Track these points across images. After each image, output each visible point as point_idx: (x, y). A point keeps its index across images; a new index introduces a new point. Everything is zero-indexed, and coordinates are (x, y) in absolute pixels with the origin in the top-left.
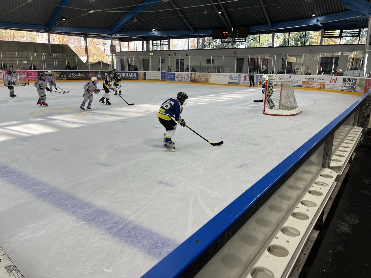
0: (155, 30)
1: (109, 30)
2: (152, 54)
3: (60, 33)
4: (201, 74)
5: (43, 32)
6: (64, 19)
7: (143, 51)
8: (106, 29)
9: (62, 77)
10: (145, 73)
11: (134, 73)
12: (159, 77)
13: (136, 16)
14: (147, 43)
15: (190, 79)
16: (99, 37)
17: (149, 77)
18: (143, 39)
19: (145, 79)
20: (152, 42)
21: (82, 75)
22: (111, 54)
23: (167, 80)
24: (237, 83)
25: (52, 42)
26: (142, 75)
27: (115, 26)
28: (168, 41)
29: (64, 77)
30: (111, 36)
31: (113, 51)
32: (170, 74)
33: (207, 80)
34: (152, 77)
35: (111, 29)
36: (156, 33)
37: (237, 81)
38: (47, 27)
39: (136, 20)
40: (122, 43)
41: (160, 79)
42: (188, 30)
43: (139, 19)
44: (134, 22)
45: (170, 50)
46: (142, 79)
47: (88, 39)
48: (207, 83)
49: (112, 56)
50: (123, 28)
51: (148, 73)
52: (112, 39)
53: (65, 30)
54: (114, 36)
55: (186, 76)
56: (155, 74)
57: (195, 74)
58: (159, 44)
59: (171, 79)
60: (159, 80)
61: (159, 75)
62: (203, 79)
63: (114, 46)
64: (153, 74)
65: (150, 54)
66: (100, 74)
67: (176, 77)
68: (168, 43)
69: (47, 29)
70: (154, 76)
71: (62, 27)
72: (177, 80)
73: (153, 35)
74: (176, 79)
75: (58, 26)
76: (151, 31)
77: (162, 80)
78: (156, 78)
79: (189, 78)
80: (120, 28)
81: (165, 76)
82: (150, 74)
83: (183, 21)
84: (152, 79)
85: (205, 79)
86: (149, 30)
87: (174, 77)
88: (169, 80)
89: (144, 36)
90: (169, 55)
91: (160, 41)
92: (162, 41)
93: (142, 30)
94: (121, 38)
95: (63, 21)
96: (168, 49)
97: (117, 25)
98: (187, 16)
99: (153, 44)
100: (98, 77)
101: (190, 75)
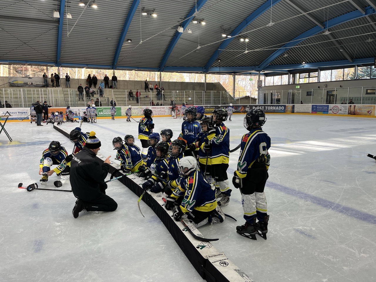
0: (305, 63)
1: (258, 67)
2: (299, 87)
3: (214, 73)
4: (364, 106)
5: (201, 73)
6: (219, 61)
7: (288, 84)
8: (255, 66)
10: (294, 106)
11: (281, 106)
12: (309, 109)
13: (287, 52)
14: (294, 77)
15: (347, 112)
17: (298, 110)
18: (289, 73)
19: (293, 112)
20: (300, 75)
22: (258, 89)
23: (318, 112)
25: (207, 81)
26: (290, 108)
27: (264, 62)
28: (318, 73)
30: (259, 73)
31: (260, 86)
32: (323, 107)
33: (371, 113)
34: (302, 110)
35: (260, 65)
36: (305, 66)
38: (205, 69)
39: (286, 55)
41: (311, 112)
42: (344, 60)
43: (289, 54)
44: (284, 57)
45: (320, 82)
46: (290, 112)
48: (370, 115)
50: (271, 64)
51: (297, 106)
52: (260, 75)
53: (222, 70)
54: (261, 72)
55: (343, 108)
56: (305, 106)
57: (355, 106)
58: (308, 77)
59: (324, 111)
60: (309, 113)
61: (309, 107)
62: (365, 111)
63: (261, 81)
64: (304, 106)
65: (297, 87)
66: (248, 108)
67: (330, 110)
69: (205, 70)
70: (304, 109)
71: (220, 68)
72: (332, 113)
73: (303, 68)
74: (330, 112)
75: (214, 67)
76: (301, 64)
77: (312, 113)
78: (306, 111)
79: (347, 111)
80: (269, 64)
81: (316, 109)
82: (298, 107)
83: (340, 51)
84: (301, 111)
85: (368, 112)
86: (298, 63)
87: (328, 110)
88: (321, 113)
89: (292, 70)
90: (319, 87)
91: (308, 74)
92: (311, 73)
93: (291, 64)
94: (266, 73)
95: (219, 62)
96: (318, 81)
97: (266, 61)
98: (344, 46)
99: (300, 77)
100: (247, 110)
101: (348, 107)
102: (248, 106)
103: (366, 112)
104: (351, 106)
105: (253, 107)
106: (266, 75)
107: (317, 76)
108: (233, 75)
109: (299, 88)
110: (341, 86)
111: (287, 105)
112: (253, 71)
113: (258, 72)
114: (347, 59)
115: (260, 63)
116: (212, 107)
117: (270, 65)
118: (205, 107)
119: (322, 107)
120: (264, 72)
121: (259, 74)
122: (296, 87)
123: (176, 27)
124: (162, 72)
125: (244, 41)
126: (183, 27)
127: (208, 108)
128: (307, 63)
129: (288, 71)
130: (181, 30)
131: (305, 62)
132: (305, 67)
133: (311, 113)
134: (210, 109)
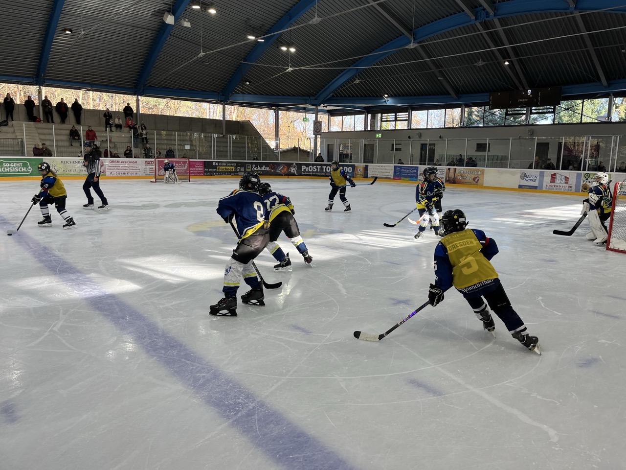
0: (389, 96)
1: (313, 98)
2: (379, 135)
3: (241, 104)
5: (217, 103)
6: (248, 83)
7: (365, 130)
8: (310, 96)
9: (238, 170)
10: (367, 166)
11: (348, 166)
12: (389, 173)
13: (359, 75)
14: (373, 118)
15: (445, 178)
16: (297, 110)
17: (373, 173)
18: (366, 111)
19: (365, 176)
20: (382, 116)
21: (267, 169)
22: (314, 136)
23: (403, 178)
24: (536, 187)
25: (228, 118)
26: (361, 170)
27: (324, 91)
28: (409, 115)
29: (240, 172)
30: (317, 108)
31: (318, 131)
32: (410, 169)
33: (478, 180)
34: (379, 174)
35: (317, 96)
36: (389, 101)
37: (536, 184)
38: (223, 95)
39: (357, 81)
40: (332, 117)
41: (392, 177)
42: (445, 94)
43: (362, 79)
44: (355, 84)
45: (411, 129)
46: (361, 176)
47: (280, 112)
48: (477, 185)
49: (316, 138)
50: (335, 94)
51: (372, 167)
52: (317, 112)
53: (248, 99)
54: (321, 107)
56: (384, 168)
57: (455, 169)
58: (394, 119)
59: (412, 177)
60: (390, 178)
61: (390, 170)
62: (469, 178)
63: (320, 123)
64: (382, 168)
65: (377, 136)
66: (295, 167)
67: (420, 174)
68: (409, 117)
69: (222, 98)
70: (382, 172)
71: (245, 95)
73: (385, 104)
75: (238, 93)
76: (382, 97)
77: (394, 179)
78: (386, 175)
79: (444, 176)
80: (331, 94)
81: (400, 172)
82: (374, 169)
83: (438, 79)
85: (474, 179)
86: (377, 96)
87: (417, 174)
88: (407, 179)
89: (370, 106)
90: (409, 137)
91: (394, 114)
92: (398, 114)
93: (366, 96)
94: (331, 110)
95: (247, 85)
96: (408, 127)
97: (326, 89)
98: (445, 71)
99: (383, 120)
100: (292, 172)
101: (445, 171)
102: (294, 164)
103: (471, 180)
104: (449, 169)
105: (303, 166)
106: (332, 113)
107: (407, 118)
108: (275, 110)
109: (380, 137)
110: (440, 137)
111: (356, 164)
112: (307, 106)
113: (315, 107)
114: (449, 94)
115: (318, 92)
116: (229, 164)
117: (333, 96)
118: (217, 164)
119: (408, 169)
120: (326, 107)
121: (316, 110)
122: (375, 136)
123: (160, 13)
124: (141, 95)
125: (288, 51)
126: (174, 14)
127: (224, 166)
128: (390, 96)
129: (365, 108)
130: (170, 20)
131: (387, 94)
132: (388, 103)
133: (392, 179)
134: (227, 168)
